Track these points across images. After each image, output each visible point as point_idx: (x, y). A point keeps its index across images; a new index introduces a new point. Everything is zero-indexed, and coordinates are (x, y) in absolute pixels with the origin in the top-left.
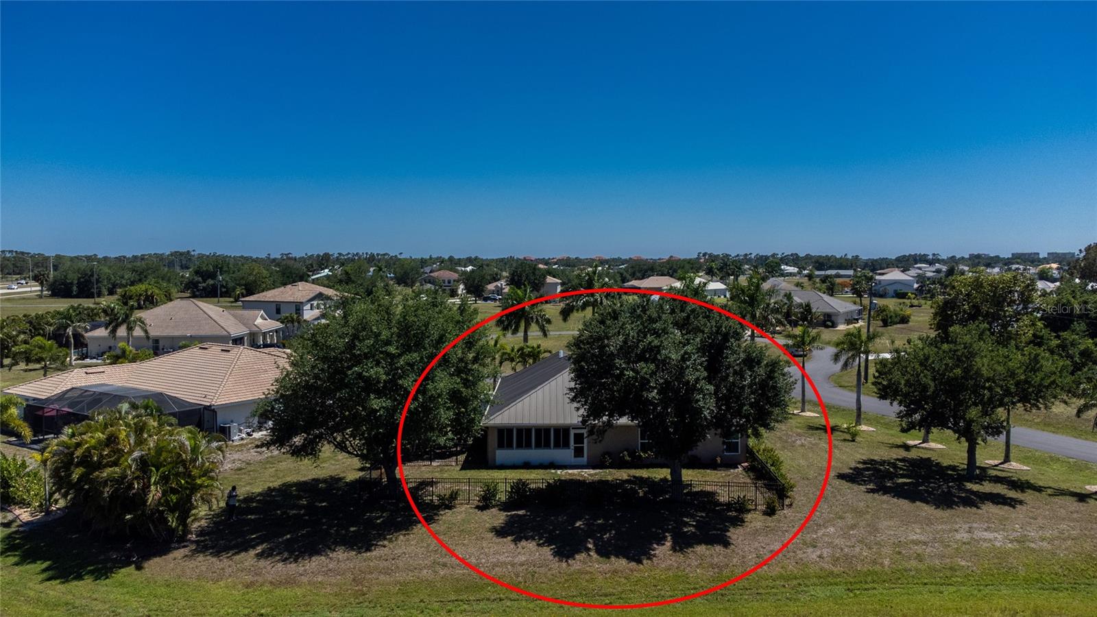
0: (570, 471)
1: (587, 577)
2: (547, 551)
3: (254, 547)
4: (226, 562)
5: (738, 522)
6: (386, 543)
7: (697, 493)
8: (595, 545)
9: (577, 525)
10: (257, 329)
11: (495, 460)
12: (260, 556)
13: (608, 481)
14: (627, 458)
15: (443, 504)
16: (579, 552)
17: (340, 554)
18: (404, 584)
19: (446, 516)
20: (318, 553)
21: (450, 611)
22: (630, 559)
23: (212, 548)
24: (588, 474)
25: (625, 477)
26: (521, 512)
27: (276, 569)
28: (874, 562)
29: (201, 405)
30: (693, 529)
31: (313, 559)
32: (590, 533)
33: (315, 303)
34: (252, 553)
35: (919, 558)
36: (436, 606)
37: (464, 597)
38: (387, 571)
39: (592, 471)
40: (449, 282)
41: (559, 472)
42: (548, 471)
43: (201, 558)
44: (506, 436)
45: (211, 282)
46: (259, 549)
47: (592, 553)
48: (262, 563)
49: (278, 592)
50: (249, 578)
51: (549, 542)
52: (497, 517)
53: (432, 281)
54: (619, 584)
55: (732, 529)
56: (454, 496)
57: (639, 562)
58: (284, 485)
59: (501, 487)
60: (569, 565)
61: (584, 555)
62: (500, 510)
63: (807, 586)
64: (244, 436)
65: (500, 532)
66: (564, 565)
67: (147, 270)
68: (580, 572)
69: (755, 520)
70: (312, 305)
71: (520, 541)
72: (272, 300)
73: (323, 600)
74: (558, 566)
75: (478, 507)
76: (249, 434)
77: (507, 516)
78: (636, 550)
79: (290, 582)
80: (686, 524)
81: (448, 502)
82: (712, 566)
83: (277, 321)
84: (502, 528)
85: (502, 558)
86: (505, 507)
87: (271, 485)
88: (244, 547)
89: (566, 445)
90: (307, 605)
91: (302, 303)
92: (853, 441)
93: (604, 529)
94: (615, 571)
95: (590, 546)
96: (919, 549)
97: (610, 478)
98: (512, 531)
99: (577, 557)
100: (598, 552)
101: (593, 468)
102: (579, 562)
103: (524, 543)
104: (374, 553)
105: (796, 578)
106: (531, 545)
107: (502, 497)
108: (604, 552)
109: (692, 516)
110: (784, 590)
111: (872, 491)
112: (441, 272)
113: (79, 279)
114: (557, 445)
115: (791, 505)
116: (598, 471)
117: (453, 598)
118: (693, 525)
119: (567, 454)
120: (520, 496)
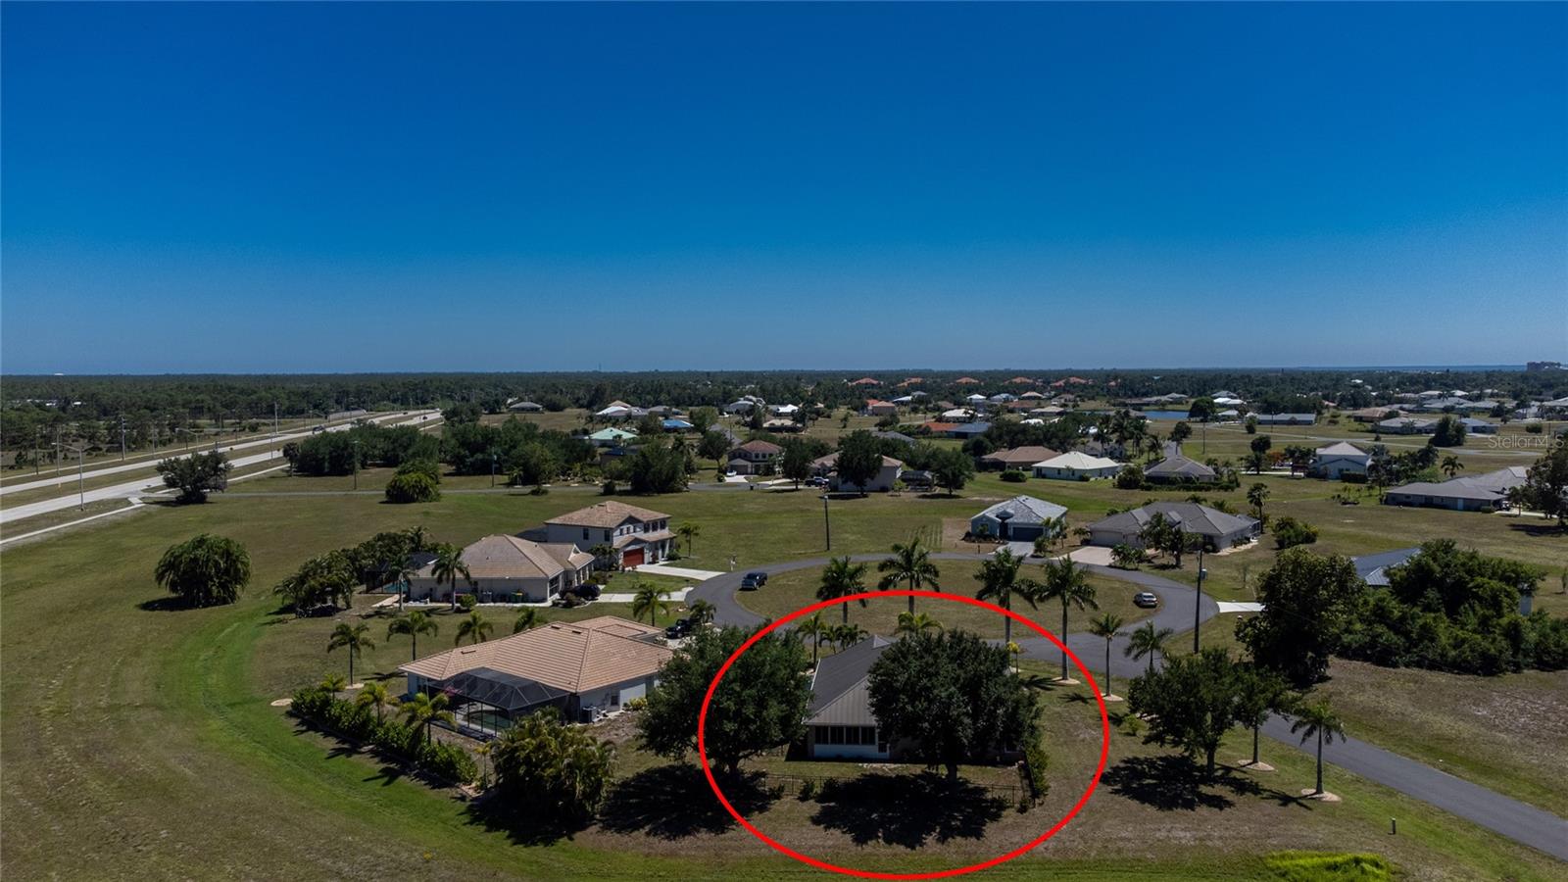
0: (875, 765)
1: (876, 858)
2: (848, 837)
3: (643, 827)
4: (626, 838)
5: (996, 817)
6: (734, 827)
7: (972, 789)
8: (884, 834)
9: (873, 816)
10: (571, 567)
11: (813, 753)
12: (648, 834)
13: (904, 776)
14: (922, 755)
15: (773, 794)
16: (871, 839)
17: (704, 835)
18: (749, 858)
19: (776, 805)
20: (689, 834)
21: (781, 879)
22: (907, 846)
23: (614, 826)
24: (889, 769)
25: (919, 772)
26: (832, 804)
27: (661, 844)
28: (1084, 853)
29: (566, 691)
30: (958, 823)
31: (686, 837)
32: (881, 824)
33: (625, 527)
34: (643, 831)
35: (1119, 851)
36: (772, 875)
37: (790, 869)
38: (738, 849)
39: (893, 766)
40: (764, 456)
41: (865, 765)
42: (856, 764)
43: (609, 833)
44: (823, 733)
45: (479, 456)
46: (647, 828)
47: (880, 840)
48: (651, 839)
49: (667, 861)
50: (646, 850)
51: (850, 831)
52: (814, 808)
53: (743, 455)
54: (896, 864)
55: (988, 825)
56: (781, 789)
57: (913, 848)
58: (648, 771)
59: (817, 783)
60: (863, 849)
61: (874, 841)
62: (817, 801)
63: (1028, 870)
64: (602, 717)
65: (816, 821)
66: (860, 848)
67: (402, 437)
68: (870, 854)
69: (1010, 816)
70: (622, 530)
71: (830, 828)
72: (579, 524)
73: (698, 868)
74: (855, 849)
75: (799, 798)
76: (604, 715)
77: (823, 807)
78: (911, 838)
79: (673, 854)
80: (955, 818)
81: (777, 794)
82: (965, 853)
83: (588, 552)
84: (818, 817)
85: (817, 842)
86: (820, 799)
87: (638, 770)
88: (636, 826)
89: (872, 742)
90: (688, 871)
91: (611, 529)
92: (1134, 735)
93: (891, 821)
94: (895, 855)
95: (880, 834)
96: (1121, 844)
97: (906, 773)
98: (825, 820)
99: (869, 843)
100: (885, 840)
101: (895, 763)
102: (870, 847)
103: (832, 830)
104: (727, 835)
105: (1023, 864)
106: (837, 832)
107: (818, 790)
108: (889, 841)
109: (961, 811)
110: (1010, 872)
111: (1116, 792)
112: (754, 442)
113: (331, 453)
114: (864, 742)
115: (1043, 803)
116: (896, 766)
117: (782, 870)
118: (960, 820)
119: (872, 750)
120: (832, 790)
